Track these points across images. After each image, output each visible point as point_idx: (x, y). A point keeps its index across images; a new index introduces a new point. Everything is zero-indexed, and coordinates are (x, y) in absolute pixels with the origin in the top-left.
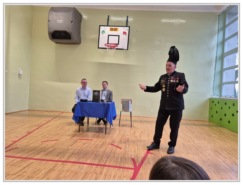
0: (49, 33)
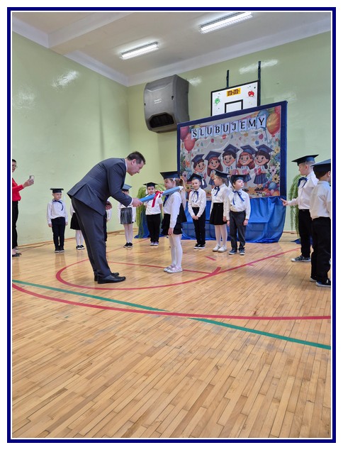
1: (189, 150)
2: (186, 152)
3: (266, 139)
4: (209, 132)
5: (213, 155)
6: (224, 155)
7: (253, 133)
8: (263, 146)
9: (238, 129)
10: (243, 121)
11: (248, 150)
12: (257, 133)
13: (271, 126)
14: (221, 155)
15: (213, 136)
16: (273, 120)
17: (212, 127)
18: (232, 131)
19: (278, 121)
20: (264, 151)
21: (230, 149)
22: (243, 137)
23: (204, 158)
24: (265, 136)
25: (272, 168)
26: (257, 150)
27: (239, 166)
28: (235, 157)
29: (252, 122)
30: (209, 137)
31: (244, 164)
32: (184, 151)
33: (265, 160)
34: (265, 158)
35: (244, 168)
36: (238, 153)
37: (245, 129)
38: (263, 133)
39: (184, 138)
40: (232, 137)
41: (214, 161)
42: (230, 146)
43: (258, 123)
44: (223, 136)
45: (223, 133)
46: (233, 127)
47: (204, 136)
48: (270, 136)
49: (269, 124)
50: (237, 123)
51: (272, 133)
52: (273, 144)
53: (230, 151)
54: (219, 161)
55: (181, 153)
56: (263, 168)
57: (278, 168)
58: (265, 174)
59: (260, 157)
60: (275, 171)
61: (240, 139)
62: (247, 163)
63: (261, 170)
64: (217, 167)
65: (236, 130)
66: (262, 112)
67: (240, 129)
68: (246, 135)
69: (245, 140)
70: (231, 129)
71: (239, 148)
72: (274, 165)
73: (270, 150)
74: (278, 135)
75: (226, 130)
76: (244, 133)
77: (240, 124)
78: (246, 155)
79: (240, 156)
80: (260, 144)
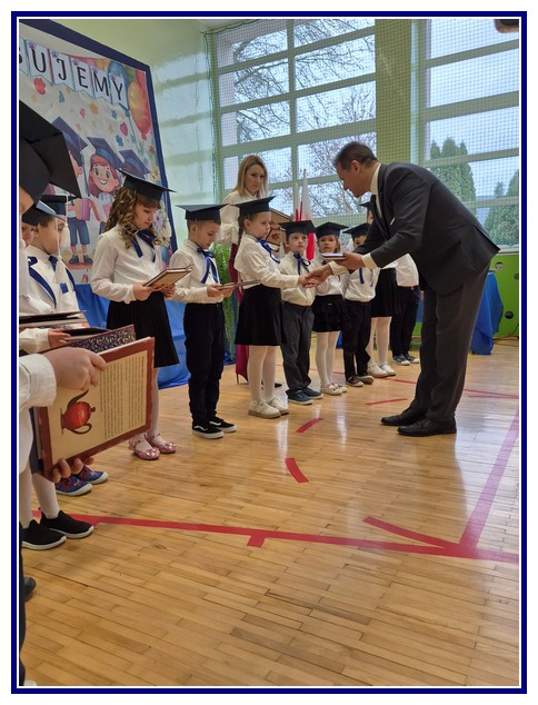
3: (134, 140)
7: (106, 111)
8: (132, 154)
9: (73, 81)
10: (81, 65)
11: (104, 152)
12: (114, 114)
13: (137, 111)
16: (138, 101)
18: (58, 80)
20: (135, 167)
22: (88, 112)
24: (130, 132)
26: (123, 160)
27: (94, 189)
29: (100, 80)
31: (103, 188)
35: (107, 199)
36: (87, 154)
37: (89, 92)
38: (126, 120)
40: (62, 99)
42: (61, 124)
43: (113, 90)
44: (37, 83)
45: (36, 73)
46: (57, 68)
48: (138, 134)
49: (133, 105)
50: (65, 60)
51: (143, 131)
52: (146, 156)
61: (82, 113)
62: (109, 186)
65: (68, 81)
66: (116, 67)
67: (78, 87)
68: (94, 109)
69: (93, 122)
70: (56, 77)
71: (86, 140)
73: (145, 170)
74: (150, 137)
75: (41, 68)
76: (88, 101)
77: (75, 70)
78: (104, 165)
79: (93, 163)
80: (126, 147)
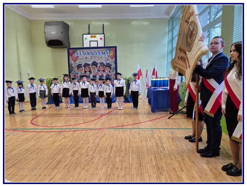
0: (46, 42)
1: (75, 61)
2: (73, 62)
3: (109, 61)
4: (85, 54)
5: (86, 65)
6: (92, 65)
7: (104, 57)
8: (108, 63)
9: (98, 55)
10: (100, 52)
11: (102, 64)
12: (106, 57)
13: (111, 55)
14: (91, 65)
15: (86, 56)
16: (112, 54)
17: (86, 52)
18: (95, 55)
19: (114, 54)
20: (109, 66)
21: (95, 63)
22: (100, 59)
23: (82, 66)
24: (109, 60)
25: (112, 73)
26: (106, 65)
27: (99, 71)
28: (97, 67)
29: (103, 53)
30: (84, 57)
31: (101, 70)
32: (72, 62)
33: (109, 69)
34: (109, 68)
35: (101, 72)
36: (98, 65)
37: (101, 55)
38: (108, 58)
39: (71, 55)
40: (95, 58)
41: (87, 68)
42: (94, 62)
43: (106, 53)
44: (91, 57)
45: (91, 56)
46: (95, 53)
47: (82, 56)
48: (111, 60)
49: (110, 55)
50: (97, 52)
51: (112, 58)
52: (112, 63)
53: (95, 64)
54: (90, 68)
55: (70, 62)
56: (108, 72)
57: (115, 73)
58: (109, 75)
59: (107, 68)
60: (113, 74)
61: (99, 59)
62: (102, 70)
63: (108, 73)
64: (89, 70)
65: (97, 55)
66: (107, 49)
67: (99, 55)
68: (101, 58)
69: (101, 60)
70: (95, 54)
71: (99, 63)
72: (113, 71)
73: (111, 65)
74: (114, 59)
75: (92, 54)
76: (100, 57)
77: (98, 53)
78: (101, 66)
79: (99, 66)
80: (107, 62)
